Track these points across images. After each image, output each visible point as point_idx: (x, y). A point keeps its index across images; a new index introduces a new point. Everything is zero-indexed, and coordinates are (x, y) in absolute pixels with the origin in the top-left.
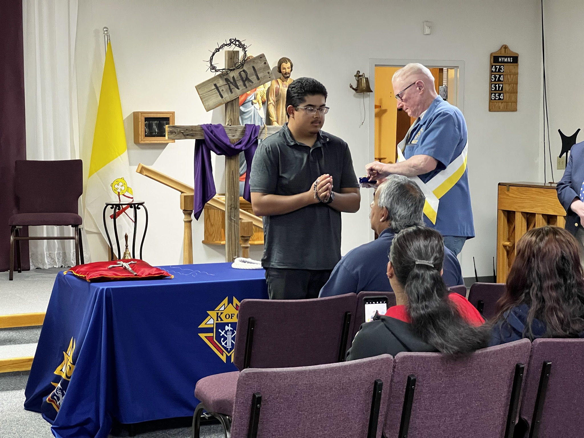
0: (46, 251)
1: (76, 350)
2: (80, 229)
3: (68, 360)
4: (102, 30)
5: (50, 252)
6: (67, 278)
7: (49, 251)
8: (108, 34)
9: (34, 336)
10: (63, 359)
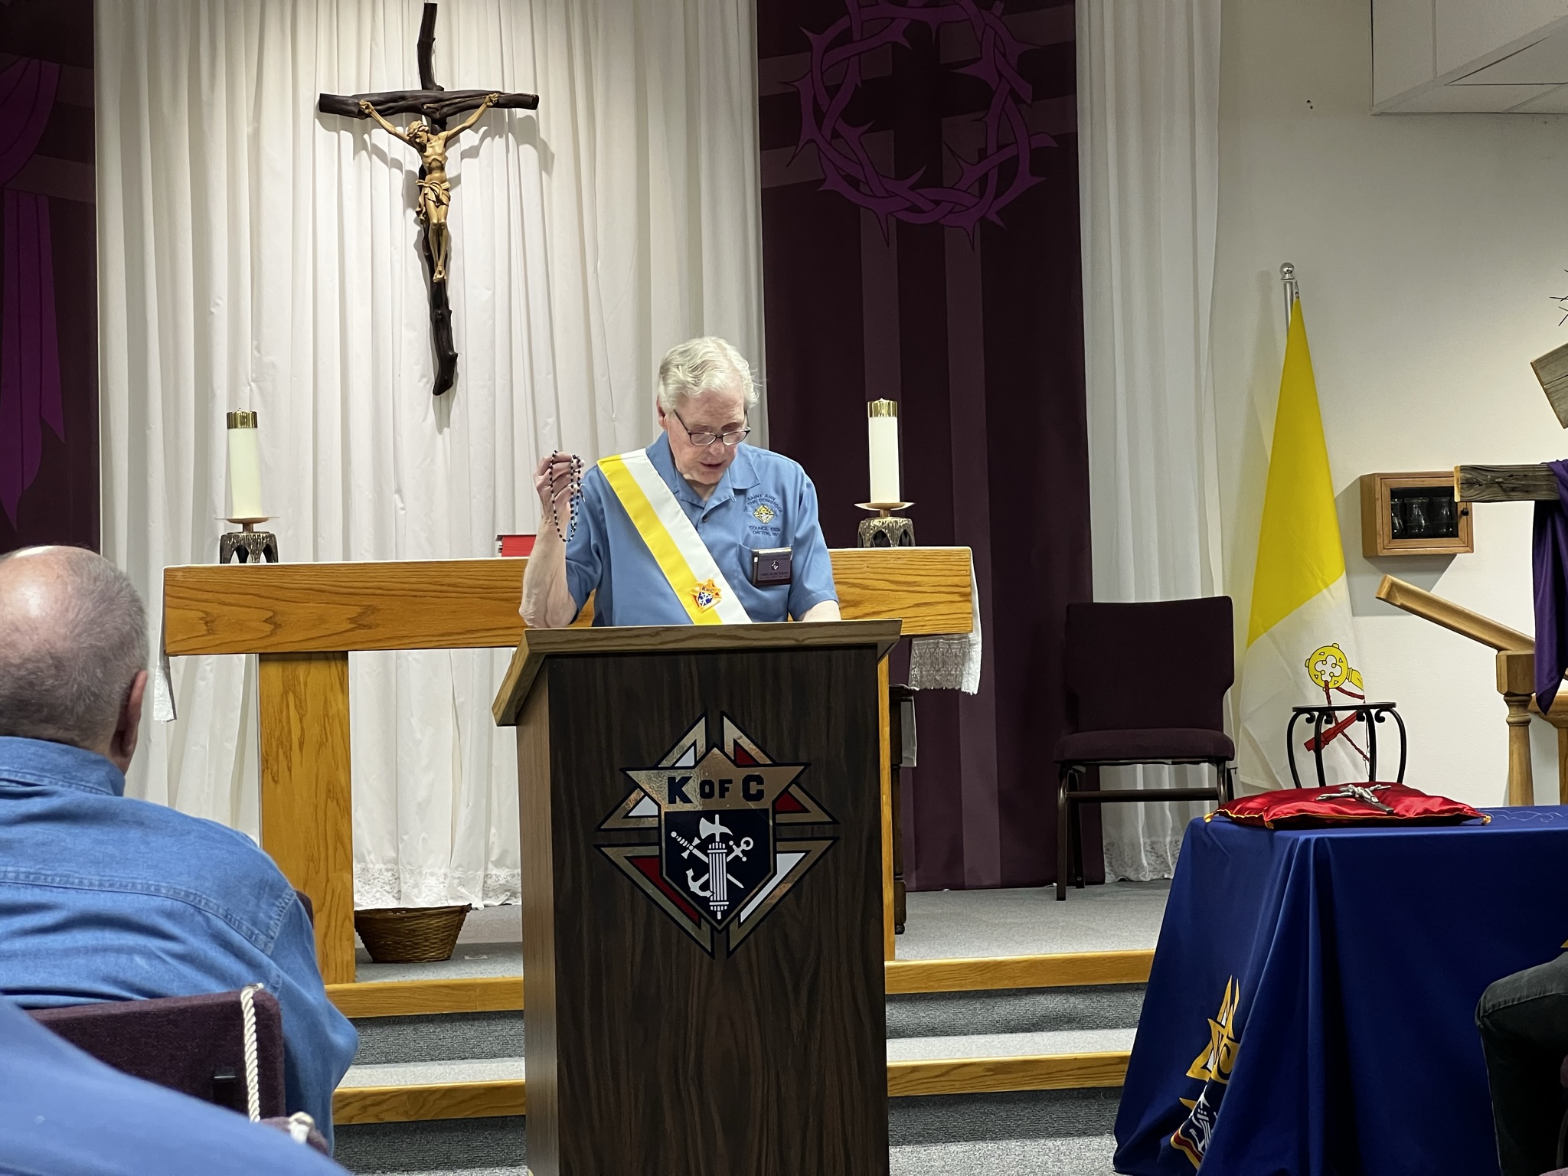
0: (1143, 837)
1: (1241, 1008)
2: (1229, 771)
3: (1223, 1036)
4: (1279, 273)
5: (1154, 839)
6: (1214, 830)
7: (1149, 838)
8: (1293, 281)
9: (1128, 1009)
10: (1209, 1038)
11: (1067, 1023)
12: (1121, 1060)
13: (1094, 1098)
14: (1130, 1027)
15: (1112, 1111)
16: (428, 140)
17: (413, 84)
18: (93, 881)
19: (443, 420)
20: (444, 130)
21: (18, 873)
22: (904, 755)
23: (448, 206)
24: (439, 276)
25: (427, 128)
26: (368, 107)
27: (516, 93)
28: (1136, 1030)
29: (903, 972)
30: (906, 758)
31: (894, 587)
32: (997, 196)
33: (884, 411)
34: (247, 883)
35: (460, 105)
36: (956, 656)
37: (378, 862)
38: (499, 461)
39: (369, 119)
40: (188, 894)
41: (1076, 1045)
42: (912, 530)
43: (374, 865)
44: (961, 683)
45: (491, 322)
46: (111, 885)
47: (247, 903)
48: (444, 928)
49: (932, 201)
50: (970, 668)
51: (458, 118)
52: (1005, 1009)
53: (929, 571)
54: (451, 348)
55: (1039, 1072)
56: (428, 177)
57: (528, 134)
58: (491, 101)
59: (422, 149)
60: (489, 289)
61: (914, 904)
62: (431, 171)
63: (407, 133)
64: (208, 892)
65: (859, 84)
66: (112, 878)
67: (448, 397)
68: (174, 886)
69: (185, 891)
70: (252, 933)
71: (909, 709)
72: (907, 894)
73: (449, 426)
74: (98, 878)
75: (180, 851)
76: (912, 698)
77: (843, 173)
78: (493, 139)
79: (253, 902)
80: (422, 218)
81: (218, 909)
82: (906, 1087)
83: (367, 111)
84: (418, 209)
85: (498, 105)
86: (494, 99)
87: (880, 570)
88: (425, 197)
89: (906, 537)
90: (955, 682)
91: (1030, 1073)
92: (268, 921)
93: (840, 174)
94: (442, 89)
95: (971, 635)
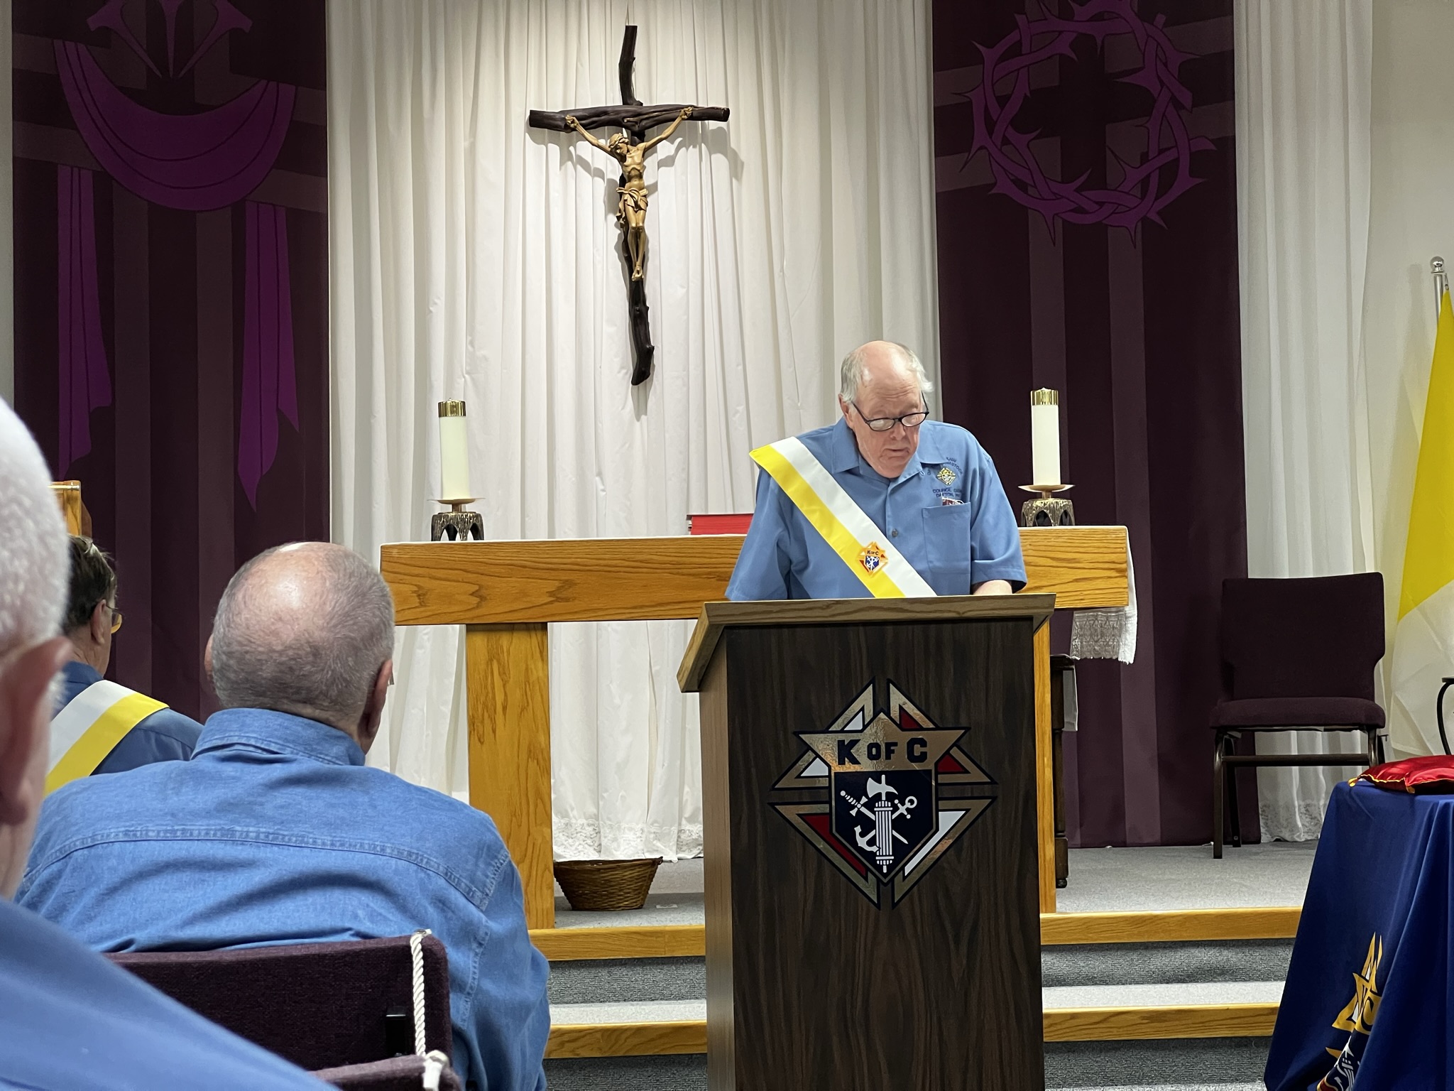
0: (1298, 800)
1: (1384, 961)
2: (1380, 738)
3: (1367, 989)
4: (1429, 266)
5: (1308, 802)
6: (1358, 795)
7: (1304, 800)
8: (1443, 274)
9: (1280, 963)
10: (1353, 991)
11: (1220, 975)
12: (1272, 1010)
13: (1246, 1046)
14: (1281, 980)
15: (1262, 1060)
16: (628, 151)
17: (613, 99)
18: (326, 841)
19: (641, 408)
20: (643, 142)
21: (258, 833)
22: (1065, 720)
23: (646, 211)
24: (637, 276)
25: (627, 140)
26: (573, 122)
27: (710, 106)
28: (1285, 982)
29: (1063, 924)
30: (1067, 722)
31: (1055, 563)
32: (1156, 199)
33: (1046, 399)
34: (466, 844)
35: (657, 118)
36: (1113, 627)
37: (580, 818)
38: (693, 447)
39: (574, 132)
40: (410, 854)
41: (1229, 996)
42: (1072, 510)
43: (577, 820)
44: (1118, 653)
45: (685, 317)
46: (342, 845)
47: (467, 862)
48: (637, 879)
49: (1097, 203)
50: (1126, 639)
51: (656, 131)
52: (1160, 961)
53: (1087, 549)
54: (648, 341)
55: (1190, 1022)
56: (627, 185)
57: (720, 144)
58: (686, 114)
59: (622, 159)
60: (682, 287)
61: (1078, 860)
62: (630, 178)
63: (608, 145)
64: (429, 853)
65: (1028, 94)
66: (342, 839)
67: (646, 386)
68: (397, 846)
69: (408, 851)
70: (470, 889)
71: (1070, 679)
72: (1069, 850)
73: (646, 414)
74: (329, 838)
75: (404, 814)
76: (1074, 667)
77: (1012, 178)
78: (687, 149)
79: (472, 860)
80: (623, 222)
81: (438, 867)
82: (1065, 1033)
83: (572, 125)
84: (619, 214)
85: (692, 118)
86: (688, 113)
87: (1043, 548)
88: (624, 204)
89: (1066, 517)
90: (1113, 652)
91: (1184, 1022)
92: (485, 878)
93: (1009, 178)
94: (642, 104)
95: (1127, 609)
